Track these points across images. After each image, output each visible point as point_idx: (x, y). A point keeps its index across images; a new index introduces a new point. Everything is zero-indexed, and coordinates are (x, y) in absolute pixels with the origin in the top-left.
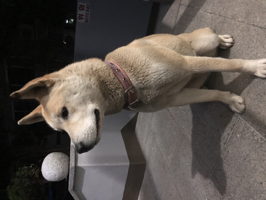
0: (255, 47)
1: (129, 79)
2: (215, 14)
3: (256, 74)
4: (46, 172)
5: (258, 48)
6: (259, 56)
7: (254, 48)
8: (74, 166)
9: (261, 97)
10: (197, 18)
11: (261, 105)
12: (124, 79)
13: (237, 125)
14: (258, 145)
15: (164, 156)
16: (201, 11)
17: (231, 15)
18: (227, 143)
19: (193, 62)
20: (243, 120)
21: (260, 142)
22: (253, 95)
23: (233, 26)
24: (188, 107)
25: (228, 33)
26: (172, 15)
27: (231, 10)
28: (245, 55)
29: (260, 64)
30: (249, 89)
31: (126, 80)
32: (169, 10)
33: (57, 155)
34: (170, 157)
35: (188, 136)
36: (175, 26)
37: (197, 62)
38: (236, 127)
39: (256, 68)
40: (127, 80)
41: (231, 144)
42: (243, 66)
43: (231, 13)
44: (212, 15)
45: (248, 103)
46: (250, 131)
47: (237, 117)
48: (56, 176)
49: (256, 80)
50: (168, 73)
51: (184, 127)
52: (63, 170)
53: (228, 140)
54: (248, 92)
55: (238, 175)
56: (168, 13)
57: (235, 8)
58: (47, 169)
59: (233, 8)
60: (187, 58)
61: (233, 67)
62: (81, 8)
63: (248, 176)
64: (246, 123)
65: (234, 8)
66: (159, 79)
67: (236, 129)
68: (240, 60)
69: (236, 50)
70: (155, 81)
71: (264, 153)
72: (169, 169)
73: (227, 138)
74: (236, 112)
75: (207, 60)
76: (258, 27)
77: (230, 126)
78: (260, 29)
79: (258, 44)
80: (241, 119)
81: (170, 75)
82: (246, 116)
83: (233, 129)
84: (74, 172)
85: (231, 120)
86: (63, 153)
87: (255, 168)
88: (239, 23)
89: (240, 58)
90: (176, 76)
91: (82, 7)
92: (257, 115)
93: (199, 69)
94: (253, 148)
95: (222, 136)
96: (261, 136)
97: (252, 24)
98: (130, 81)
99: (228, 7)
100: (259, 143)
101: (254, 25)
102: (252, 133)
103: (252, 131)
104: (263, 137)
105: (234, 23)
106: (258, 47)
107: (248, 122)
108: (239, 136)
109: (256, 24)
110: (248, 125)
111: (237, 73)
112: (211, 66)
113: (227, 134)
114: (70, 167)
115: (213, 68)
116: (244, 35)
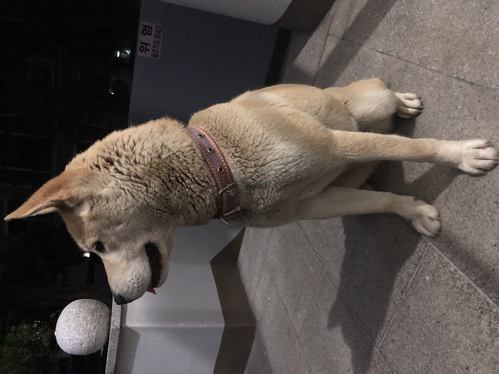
0: (460, 117)
1: (230, 170)
2: (389, 55)
3: (460, 167)
4: (63, 337)
5: (465, 120)
6: (466, 133)
7: (458, 120)
8: (119, 327)
9: (469, 209)
10: (357, 61)
11: (470, 223)
12: (221, 169)
13: (426, 259)
14: (463, 297)
15: (290, 313)
16: (364, 49)
17: (417, 59)
18: (407, 292)
19: (347, 141)
20: (437, 250)
21: (466, 291)
22: (456, 204)
23: (421, 79)
24: (338, 222)
25: (412, 91)
26: (312, 52)
27: (417, 50)
28: (441, 131)
29: (468, 149)
30: (449, 194)
31: (223, 170)
32: (308, 44)
33: (86, 304)
34: (301, 315)
35: (336, 277)
36: (317, 73)
37: (354, 143)
38: (423, 262)
39: (461, 155)
40: (225, 170)
41: (414, 294)
42: (437, 151)
43: (418, 55)
44: (385, 56)
45: (446, 220)
46: (448, 270)
47: (425, 243)
48: (83, 346)
49: (461, 177)
50: (301, 161)
51: (328, 258)
52: (98, 333)
53: (409, 285)
54: (447, 199)
55: (426, 353)
56: (305, 49)
57: (425, 46)
58: (66, 331)
59: (421, 46)
60: (337, 134)
61: (419, 152)
62: (145, 32)
63: (443, 353)
64: (443, 255)
65: (423, 47)
66: (284, 172)
67: (423, 265)
68: (432, 140)
69: (426, 122)
70: (276, 175)
71: (473, 312)
72: (298, 337)
73: (408, 283)
74: (424, 234)
75: (373, 139)
76: (466, 81)
77: (413, 260)
78: (468, 86)
79: (466, 112)
80: (433, 248)
81: (305, 165)
82: (442, 242)
83: (417, 265)
84: (118, 338)
85: (414, 249)
86: (98, 302)
87: (457, 339)
88: (433, 73)
89: (432, 137)
90: (316, 166)
91: (147, 29)
92: (462, 242)
93: (358, 155)
94: (454, 301)
95: (398, 278)
96: (468, 279)
97: (455, 76)
98: (231, 173)
99: (414, 44)
100: (464, 294)
101: (458, 78)
102: (452, 273)
103: (452, 269)
104: (471, 282)
105: (424, 73)
106: (465, 118)
107: (445, 253)
108: (428, 279)
109: (462, 77)
110: (446, 259)
111: (427, 163)
112: (379, 151)
113: (407, 274)
114: (111, 328)
115: (383, 154)
116: (440, 96)
